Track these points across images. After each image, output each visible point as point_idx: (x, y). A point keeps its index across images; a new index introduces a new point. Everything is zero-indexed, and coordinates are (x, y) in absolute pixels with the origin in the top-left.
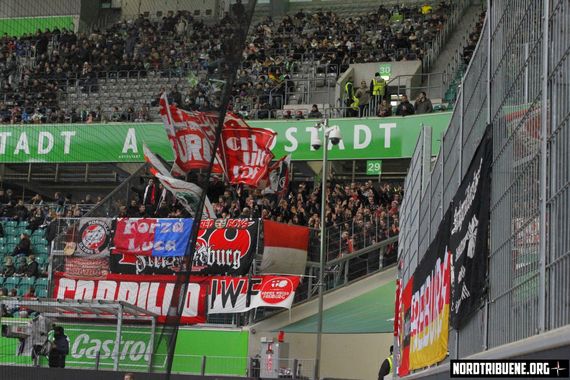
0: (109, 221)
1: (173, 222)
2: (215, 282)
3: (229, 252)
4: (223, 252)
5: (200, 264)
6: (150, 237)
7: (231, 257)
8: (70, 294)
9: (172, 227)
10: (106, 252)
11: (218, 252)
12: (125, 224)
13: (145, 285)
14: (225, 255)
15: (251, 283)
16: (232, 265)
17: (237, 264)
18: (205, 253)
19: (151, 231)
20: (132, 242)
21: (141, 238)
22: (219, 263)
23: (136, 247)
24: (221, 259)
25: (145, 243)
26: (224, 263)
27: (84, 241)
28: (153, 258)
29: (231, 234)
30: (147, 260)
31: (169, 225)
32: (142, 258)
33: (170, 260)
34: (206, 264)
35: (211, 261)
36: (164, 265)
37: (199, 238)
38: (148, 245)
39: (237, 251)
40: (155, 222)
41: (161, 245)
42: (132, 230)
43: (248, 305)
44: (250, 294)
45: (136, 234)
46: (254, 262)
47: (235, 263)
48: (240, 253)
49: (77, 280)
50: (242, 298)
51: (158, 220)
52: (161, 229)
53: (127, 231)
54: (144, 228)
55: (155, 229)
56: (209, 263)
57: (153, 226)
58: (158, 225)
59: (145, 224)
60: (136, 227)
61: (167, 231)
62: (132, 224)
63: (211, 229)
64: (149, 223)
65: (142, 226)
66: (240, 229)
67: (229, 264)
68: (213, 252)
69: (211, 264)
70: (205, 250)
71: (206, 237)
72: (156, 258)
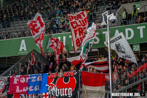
0: (6, 78)
1: (37, 76)
3: (66, 89)
4: (63, 89)
6: (27, 85)
7: (67, 91)
9: (36, 78)
10: (5, 93)
11: (61, 89)
12: (14, 78)
14: (64, 91)
16: (68, 95)
18: (55, 91)
19: (27, 82)
20: (18, 87)
21: (22, 86)
22: (61, 95)
23: (20, 89)
24: (62, 93)
25: (24, 88)
26: (63, 95)
29: (66, 80)
31: (35, 77)
34: (55, 96)
35: (58, 94)
37: (51, 83)
38: (26, 88)
39: (70, 88)
40: (28, 77)
41: (32, 88)
42: (17, 81)
45: (19, 83)
47: (69, 94)
52: (31, 80)
53: (15, 82)
54: (23, 81)
55: (29, 80)
57: (27, 79)
58: (30, 78)
59: (23, 78)
60: (19, 80)
61: (34, 81)
62: (17, 78)
63: (56, 79)
64: (25, 77)
65: (22, 79)
66: (70, 77)
67: (66, 95)
68: (58, 90)
69: (58, 96)
70: (54, 89)
71: (54, 83)
72: (30, 95)
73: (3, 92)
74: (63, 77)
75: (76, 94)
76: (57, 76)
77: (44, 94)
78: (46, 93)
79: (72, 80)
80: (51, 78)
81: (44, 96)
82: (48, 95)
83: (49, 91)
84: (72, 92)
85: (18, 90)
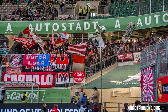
0: (21, 55)
1: (43, 55)
2: (58, 74)
3: (62, 65)
4: (60, 65)
5: (53, 69)
6: (35, 60)
7: (63, 66)
8: (9, 79)
9: (42, 57)
10: (20, 65)
11: (59, 65)
12: (26, 56)
13: (34, 76)
15: (70, 74)
16: (63, 69)
17: (65, 68)
19: (36, 58)
20: (29, 62)
21: (32, 61)
22: (59, 68)
23: (31, 63)
24: (59, 67)
25: (34, 62)
27: (13, 62)
28: (36, 67)
31: (41, 56)
32: (33, 67)
33: (43, 67)
35: (56, 68)
36: (40, 69)
37: (52, 60)
38: (35, 63)
39: (65, 64)
40: (36, 55)
41: (39, 63)
42: (29, 58)
43: (69, 81)
44: (70, 77)
45: (30, 59)
47: (64, 68)
49: (11, 75)
50: (67, 79)
52: (39, 57)
53: (27, 58)
54: (33, 58)
55: (37, 57)
57: (36, 57)
58: (38, 56)
59: (33, 56)
60: (30, 57)
61: (41, 58)
62: (29, 56)
63: (56, 58)
64: (35, 56)
65: (32, 57)
66: (65, 57)
67: (62, 68)
68: (57, 65)
69: (57, 69)
70: (54, 64)
71: (54, 60)
72: (38, 67)
73: (19, 65)
74: (60, 57)
75: (69, 68)
76: (56, 56)
77: (47, 67)
78: (49, 66)
79: (66, 59)
80: (52, 58)
81: (47, 68)
82: (50, 68)
83: (50, 65)
84: (66, 67)
85: (29, 63)
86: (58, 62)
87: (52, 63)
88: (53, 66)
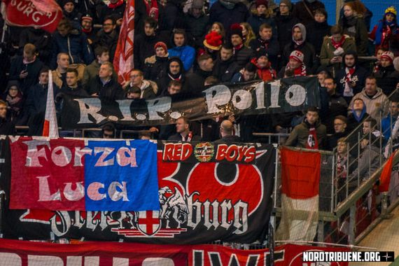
1: (116, 146)
2: (198, 255)
3: (226, 205)
4: (215, 204)
7: (230, 214)
9: (113, 155)
11: (207, 204)
12: (26, 147)
14: (220, 209)
16: (232, 228)
17: (241, 225)
18: (183, 207)
20: (43, 181)
21: (60, 177)
22: (207, 224)
23: (52, 191)
24: (211, 217)
25: (69, 185)
26: (216, 224)
29: (227, 174)
30: (72, 215)
31: (108, 151)
33: (116, 216)
34: (184, 225)
35: (194, 220)
37: (168, 178)
39: (240, 204)
40: (82, 145)
41: (101, 191)
42: (41, 159)
45: (47, 166)
46: (272, 221)
47: (237, 225)
48: (245, 206)
51: (86, 140)
53: (32, 161)
54: (63, 158)
55: (85, 158)
56: (190, 223)
57: (79, 153)
58: (89, 151)
59: (63, 148)
60: (49, 153)
61: (106, 164)
62: (39, 147)
63: (188, 163)
64: (71, 146)
65: (59, 152)
66: (242, 163)
67: (226, 225)
68: (198, 204)
69: (194, 226)
70: (181, 200)
71: (181, 177)
72: (89, 214)
74: (213, 161)
76: (192, 155)
77: (143, 215)
80: (167, 161)
81: (141, 221)
82: (156, 221)
83: (161, 206)
86: (204, 189)
87: (166, 195)
88: (172, 210)
